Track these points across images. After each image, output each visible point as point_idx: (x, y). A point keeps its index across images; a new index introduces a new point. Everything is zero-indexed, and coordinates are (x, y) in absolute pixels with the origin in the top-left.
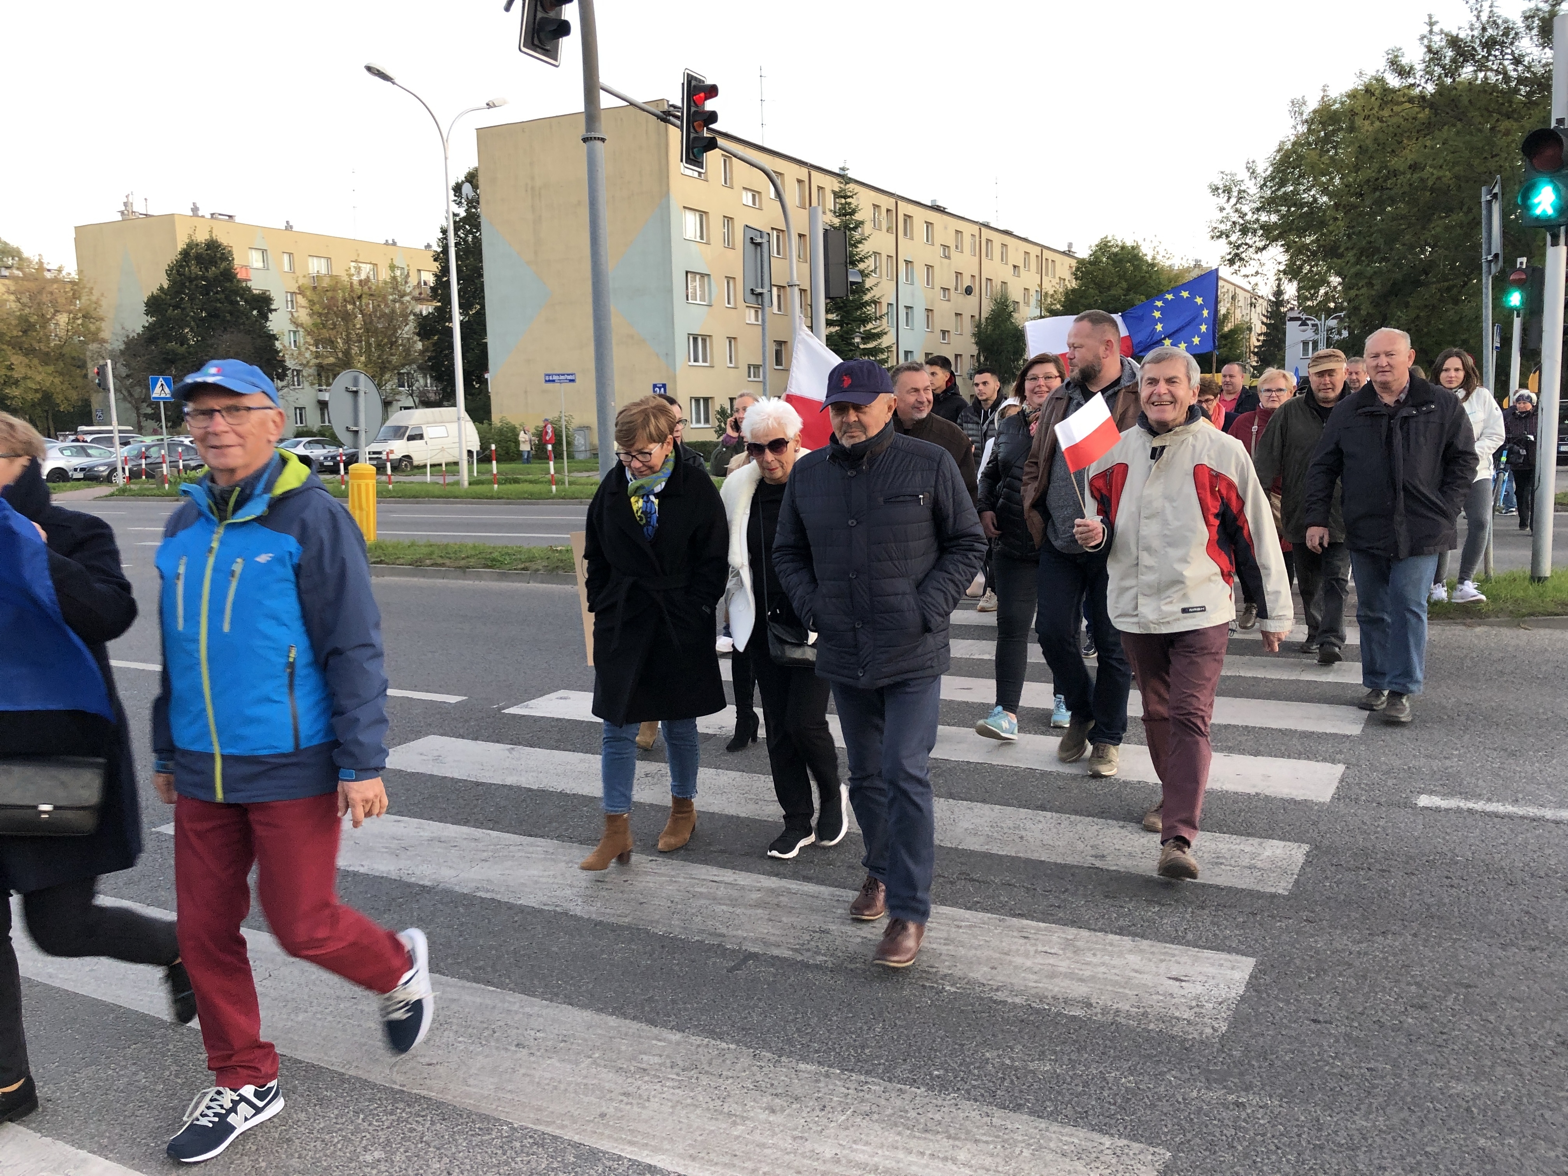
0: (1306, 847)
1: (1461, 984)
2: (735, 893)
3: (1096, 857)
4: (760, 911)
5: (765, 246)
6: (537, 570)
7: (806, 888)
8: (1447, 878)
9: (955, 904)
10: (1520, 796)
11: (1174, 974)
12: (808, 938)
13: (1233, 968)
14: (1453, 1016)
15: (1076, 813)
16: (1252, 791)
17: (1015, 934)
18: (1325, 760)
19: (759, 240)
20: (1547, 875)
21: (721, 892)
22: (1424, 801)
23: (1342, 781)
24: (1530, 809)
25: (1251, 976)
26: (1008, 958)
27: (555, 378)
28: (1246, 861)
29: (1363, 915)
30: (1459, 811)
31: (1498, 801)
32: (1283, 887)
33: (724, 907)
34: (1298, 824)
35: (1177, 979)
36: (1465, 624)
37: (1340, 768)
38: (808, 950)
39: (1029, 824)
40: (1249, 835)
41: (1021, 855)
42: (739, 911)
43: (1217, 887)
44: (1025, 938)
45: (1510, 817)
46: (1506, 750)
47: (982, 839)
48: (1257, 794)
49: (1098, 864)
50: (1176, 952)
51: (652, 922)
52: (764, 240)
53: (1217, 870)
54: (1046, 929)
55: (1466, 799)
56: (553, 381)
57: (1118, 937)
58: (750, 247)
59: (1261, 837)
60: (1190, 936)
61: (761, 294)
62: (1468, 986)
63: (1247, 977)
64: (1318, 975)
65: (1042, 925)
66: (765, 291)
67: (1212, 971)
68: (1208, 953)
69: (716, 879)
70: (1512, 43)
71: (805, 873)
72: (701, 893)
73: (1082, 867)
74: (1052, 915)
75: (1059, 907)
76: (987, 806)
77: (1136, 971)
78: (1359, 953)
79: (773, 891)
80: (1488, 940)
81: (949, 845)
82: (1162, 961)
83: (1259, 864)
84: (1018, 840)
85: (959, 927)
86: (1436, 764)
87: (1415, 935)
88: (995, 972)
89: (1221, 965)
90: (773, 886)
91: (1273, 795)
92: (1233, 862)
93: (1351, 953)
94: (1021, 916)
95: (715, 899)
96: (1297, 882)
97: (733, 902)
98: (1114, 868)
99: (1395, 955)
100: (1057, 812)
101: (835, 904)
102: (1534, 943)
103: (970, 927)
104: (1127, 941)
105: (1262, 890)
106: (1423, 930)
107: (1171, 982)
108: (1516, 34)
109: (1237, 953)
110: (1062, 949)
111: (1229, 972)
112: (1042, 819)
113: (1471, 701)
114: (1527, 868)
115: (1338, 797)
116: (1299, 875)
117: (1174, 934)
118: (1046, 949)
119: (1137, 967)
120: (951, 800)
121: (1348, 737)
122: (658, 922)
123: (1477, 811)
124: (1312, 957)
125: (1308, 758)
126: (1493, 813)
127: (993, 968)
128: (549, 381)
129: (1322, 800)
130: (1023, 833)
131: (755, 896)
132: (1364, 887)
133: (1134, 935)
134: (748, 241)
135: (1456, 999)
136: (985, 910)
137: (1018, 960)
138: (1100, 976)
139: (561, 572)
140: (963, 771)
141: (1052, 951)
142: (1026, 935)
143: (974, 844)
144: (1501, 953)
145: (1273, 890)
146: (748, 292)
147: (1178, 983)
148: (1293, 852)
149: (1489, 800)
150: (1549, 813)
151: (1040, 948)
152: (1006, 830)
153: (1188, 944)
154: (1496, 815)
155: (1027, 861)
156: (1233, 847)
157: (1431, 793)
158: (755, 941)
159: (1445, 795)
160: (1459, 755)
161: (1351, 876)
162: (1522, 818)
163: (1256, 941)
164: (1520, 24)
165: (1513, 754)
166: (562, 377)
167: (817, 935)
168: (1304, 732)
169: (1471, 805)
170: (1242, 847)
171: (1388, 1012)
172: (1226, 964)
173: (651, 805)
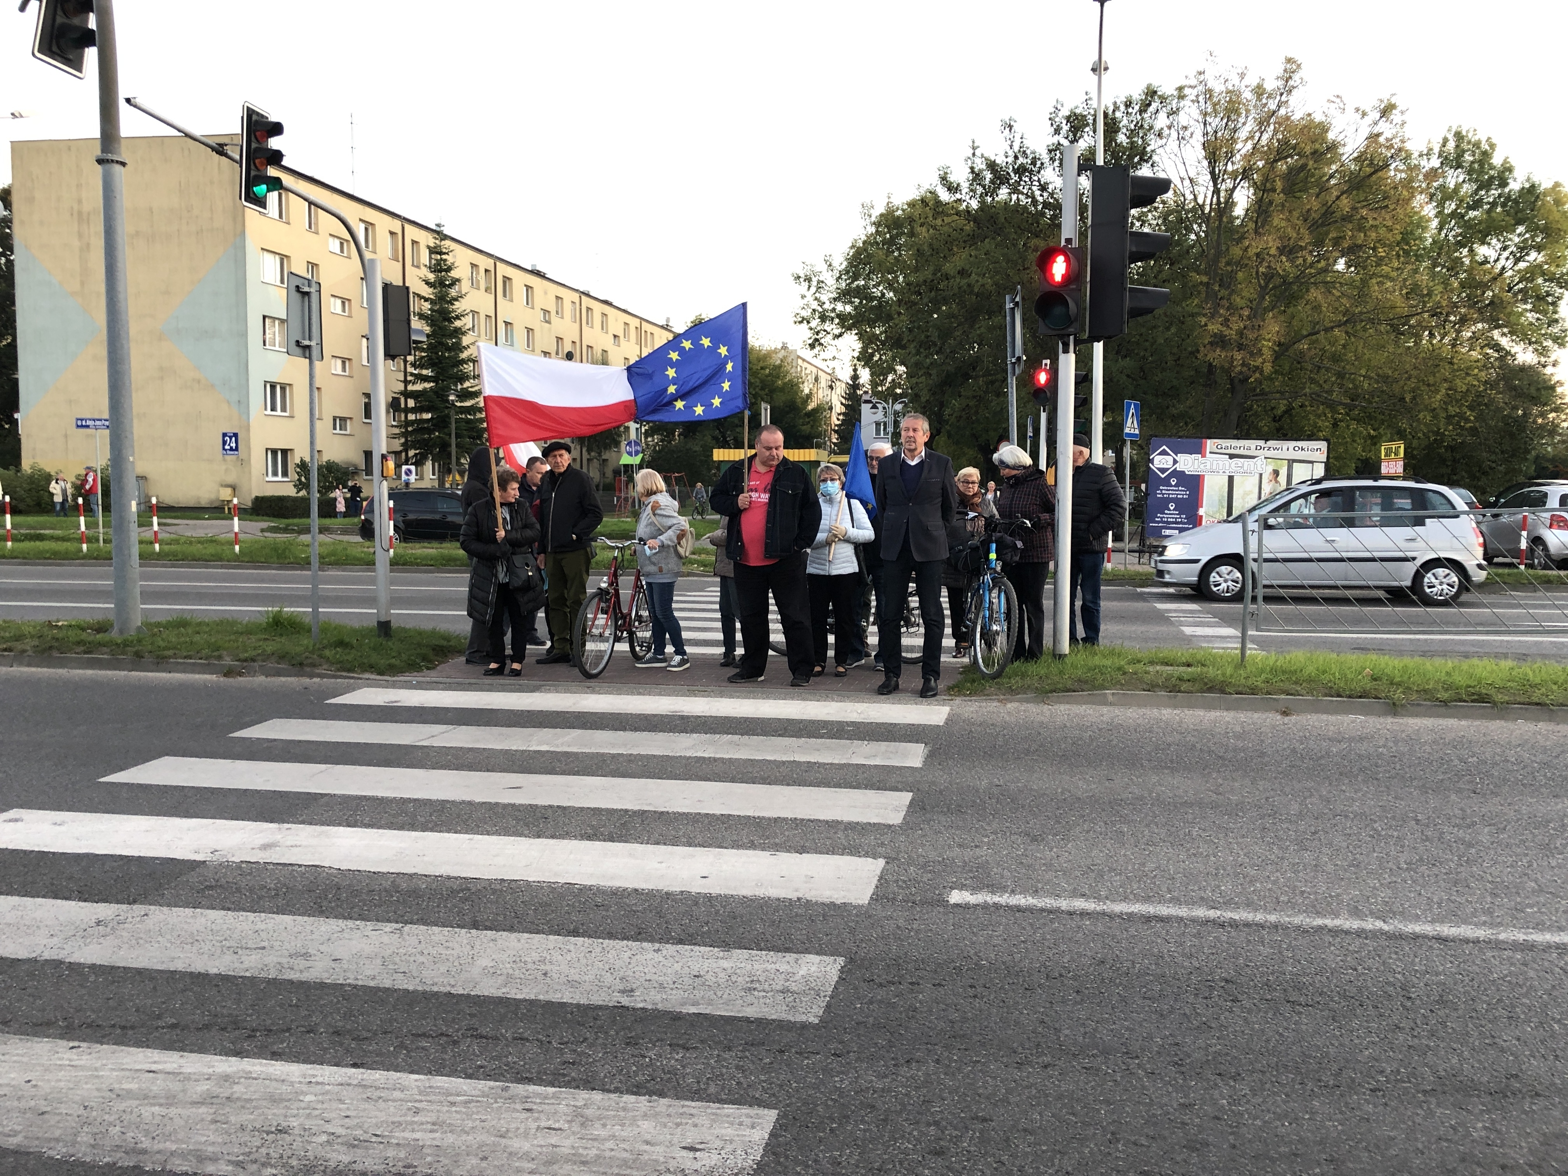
0: (841, 961)
1: (977, 1118)
2: (175, 1086)
3: (623, 992)
4: (203, 1110)
5: (314, 297)
6: (24, 651)
7: (271, 1070)
8: (971, 987)
9: (453, 1073)
10: (1040, 885)
11: (688, 1141)
12: (258, 1144)
13: (753, 1127)
14: (968, 1160)
15: (611, 936)
16: (794, 896)
17: (519, 1107)
18: (867, 855)
19: (306, 289)
20: (1061, 975)
21: (159, 1085)
22: (956, 897)
23: (881, 878)
24: (1047, 900)
25: (772, 1135)
26: (503, 1141)
27: (89, 423)
28: (779, 985)
29: (890, 1041)
30: (985, 906)
31: (1020, 893)
32: (812, 1013)
33: (156, 1109)
34: (836, 932)
35: (692, 1149)
36: (999, 701)
37: (881, 862)
38: (255, 1161)
39: (556, 956)
40: (788, 950)
41: (541, 997)
42: (173, 1111)
43: (747, 1020)
44: (528, 1110)
45: (1030, 910)
46: (1029, 835)
47: (501, 980)
48: (799, 899)
49: (625, 1001)
50: (693, 1111)
51: (50, 1140)
52: (313, 290)
53: (750, 999)
54: (554, 1096)
55: (993, 893)
56: (88, 427)
57: (632, 1098)
58: (296, 296)
59: (798, 952)
60: (712, 1089)
61: (309, 347)
62: (984, 1120)
63: (767, 1136)
64: (840, 1124)
65: (551, 1090)
66: (313, 343)
67: (728, 1132)
68: (729, 1109)
69: (154, 1067)
70: (1039, 172)
71: (275, 1048)
72: (129, 1091)
73: (607, 1007)
74: (564, 1075)
75: (573, 1063)
76: (514, 935)
77: (647, 1143)
78: (883, 1090)
79: (226, 1078)
80: (1005, 1060)
81: (461, 992)
82: (678, 1125)
83: (794, 987)
84: (540, 977)
85: (453, 1104)
86: (968, 854)
87: (938, 1061)
88: (484, 1164)
89: (741, 1124)
90: (229, 1070)
91: (814, 900)
92: (766, 987)
93: (875, 1092)
94: (529, 1081)
95: (146, 1097)
96: (828, 1006)
97: (170, 1100)
98: (641, 1005)
99: (917, 1088)
100: (590, 936)
101: (305, 1088)
102: (1047, 1059)
103: (466, 1102)
104: (642, 1102)
105: (792, 1019)
106: (946, 1054)
107: (685, 1153)
108: (1042, 164)
109: (759, 1106)
110: (569, 1122)
111: (747, 1132)
112: (572, 948)
113: (1001, 783)
114: (1043, 969)
115: (876, 898)
116: (832, 997)
117: (695, 1087)
118: (550, 1123)
119: (648, 1137)
120: (474, 931)
121: (889, 826)
122: (57, 1140)
123: (1001, 906)
124: (835, 1101)
125: (851, 854)
126: (1016, 906)
127: (485, 1158)
128: (82, 426)
129: (861, 902)
130: (548, 967)
131: (203, 1087)
132: (894, 1006)
133: (650, 1093)
134: (293, 289)
135: (972, 1139)
136: (488, 1077)
137: (517, 1144)
138: (608, 1154)
139: (56, 654)
140: (494, 892)
141: (557, 1126)
142: (527, 1106)
143: (489, 988)
144: (1017, 1075)
145: (804, 1018)
146: (293, 343)
147: (691, 1154)
148: (828, 969)
149: (1013, 892)
150: (1064, 904)
151: (543, 1124)
152: (529, 966)
153: (710, 1099)
154: (1019, 909)
155: (549, 1004)
156: (769, 967)
157: (962, 887)
158: (183, 1155)
159: (974, 890)
160: (988, 843)
161: (881, 994)
162: (1042, 910)
163: (781, 1086)
164: (1045, 158)
165: (1034, 839)
166: (98, 423)
167: (271, 1137)
168: (850, 823)
169: (996, 899)
170: (777, 966)
171: (906, 1164)
172: (748, 1121)
173: (93, 967)
